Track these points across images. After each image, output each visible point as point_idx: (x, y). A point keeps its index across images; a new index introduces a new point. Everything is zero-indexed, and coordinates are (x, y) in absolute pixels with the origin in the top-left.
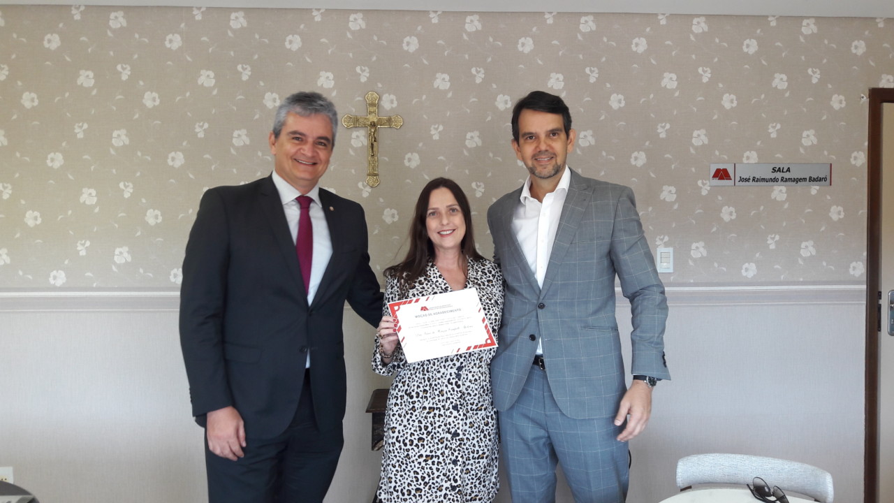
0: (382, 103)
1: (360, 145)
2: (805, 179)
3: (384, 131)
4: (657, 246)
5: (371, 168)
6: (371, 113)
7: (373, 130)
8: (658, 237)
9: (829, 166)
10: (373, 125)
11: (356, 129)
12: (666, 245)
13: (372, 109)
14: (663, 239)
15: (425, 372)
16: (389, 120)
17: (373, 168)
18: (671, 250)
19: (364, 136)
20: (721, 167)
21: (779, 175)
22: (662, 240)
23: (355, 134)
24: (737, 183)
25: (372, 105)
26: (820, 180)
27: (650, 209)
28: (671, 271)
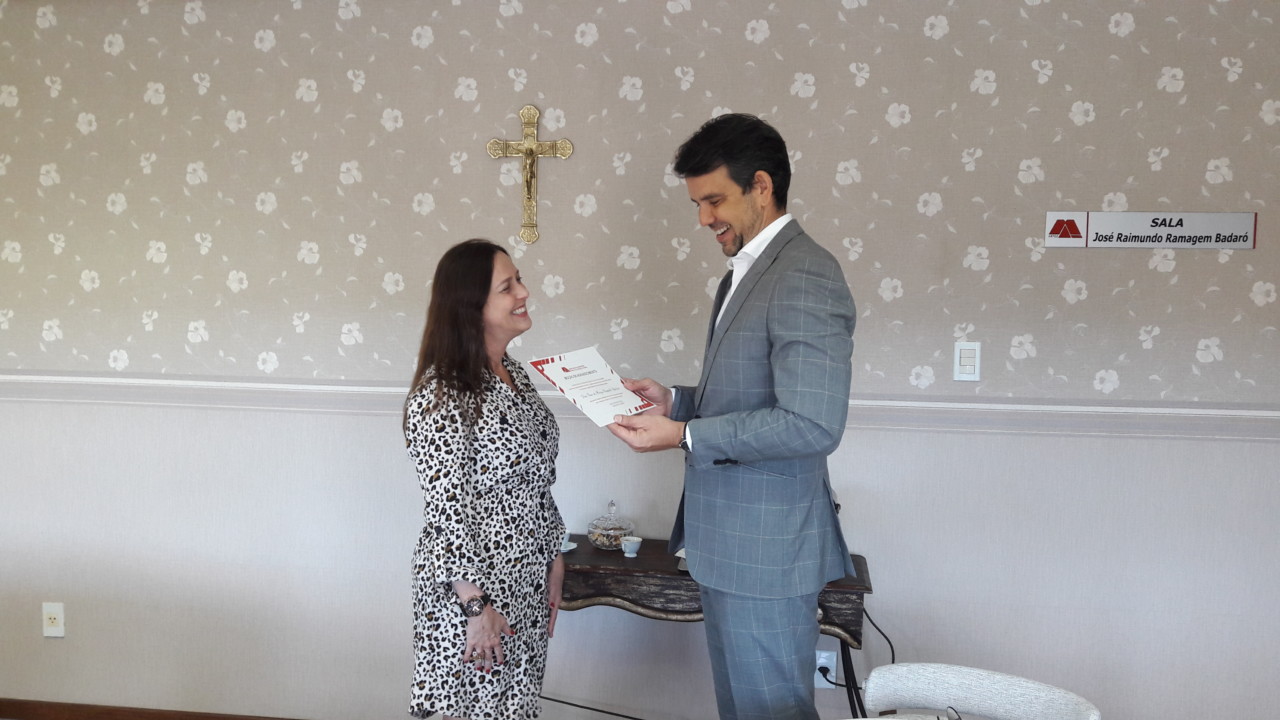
0: (544, 122)
1: (512, 183)
2: (1208, 238)
3: (544, 164)
4: (956, 339)
5: (526, 216)
6: (526, 136)
7: (528, 162)
8: (958, 325)
9: (1254, 215)
10: (530, 153)
11: (506, 159)
12: (971, 338)
13: (529, 130)
14: (966, 328)
15: (507, 510)
16: (554, 147)
17: (530, 217)
18: (977, 346)
19: (518, 170)
20: (1065, 216)
21: (1163, 231)
22: (964, 330)
23: (505, 167)
24: (1091, 244)
25: (529, 124)
26: (1236, 239)
27: (946, 282)
28: (978, 379)
